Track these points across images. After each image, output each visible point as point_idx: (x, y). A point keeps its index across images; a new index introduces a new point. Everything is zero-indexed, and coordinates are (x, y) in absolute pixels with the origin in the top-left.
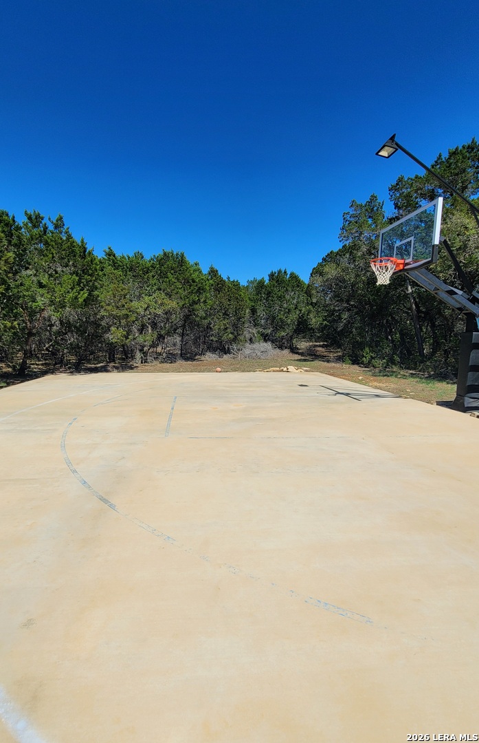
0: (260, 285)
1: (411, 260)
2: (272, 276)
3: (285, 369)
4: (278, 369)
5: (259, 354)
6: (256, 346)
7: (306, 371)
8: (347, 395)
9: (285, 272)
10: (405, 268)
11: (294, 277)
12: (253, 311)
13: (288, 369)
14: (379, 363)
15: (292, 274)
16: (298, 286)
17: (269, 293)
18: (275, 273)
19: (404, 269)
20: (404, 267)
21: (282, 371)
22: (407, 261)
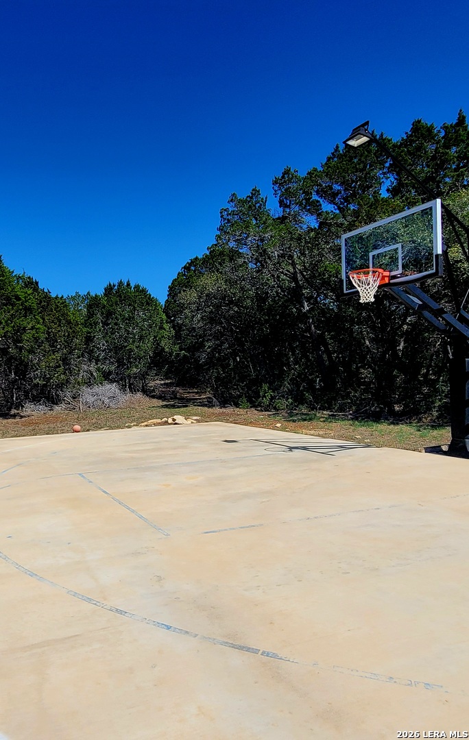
0: (93, 303)
1: (400, 271)
2: (109, 290)
3: (170, 421)
4: (159, 421)
5: (107, 401)
6: (97, 389)
7: (198, 421)
8: (305, 448)
9: (128, 285)
10: (392, 281)
11: (142, 292)
12: (89, 339)
13: (174, 420)
14: (283, 403)
15: (137, 287)
16: (148, 304)
17: (109, 314)
18: (114, 286)
19: (389, 282)
20: (389, 280)
21: (166, 423)
22: (393, 273)
